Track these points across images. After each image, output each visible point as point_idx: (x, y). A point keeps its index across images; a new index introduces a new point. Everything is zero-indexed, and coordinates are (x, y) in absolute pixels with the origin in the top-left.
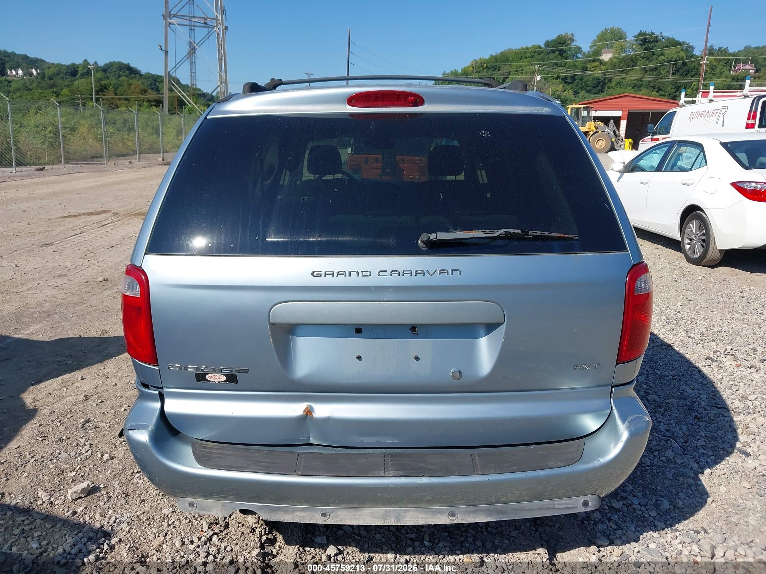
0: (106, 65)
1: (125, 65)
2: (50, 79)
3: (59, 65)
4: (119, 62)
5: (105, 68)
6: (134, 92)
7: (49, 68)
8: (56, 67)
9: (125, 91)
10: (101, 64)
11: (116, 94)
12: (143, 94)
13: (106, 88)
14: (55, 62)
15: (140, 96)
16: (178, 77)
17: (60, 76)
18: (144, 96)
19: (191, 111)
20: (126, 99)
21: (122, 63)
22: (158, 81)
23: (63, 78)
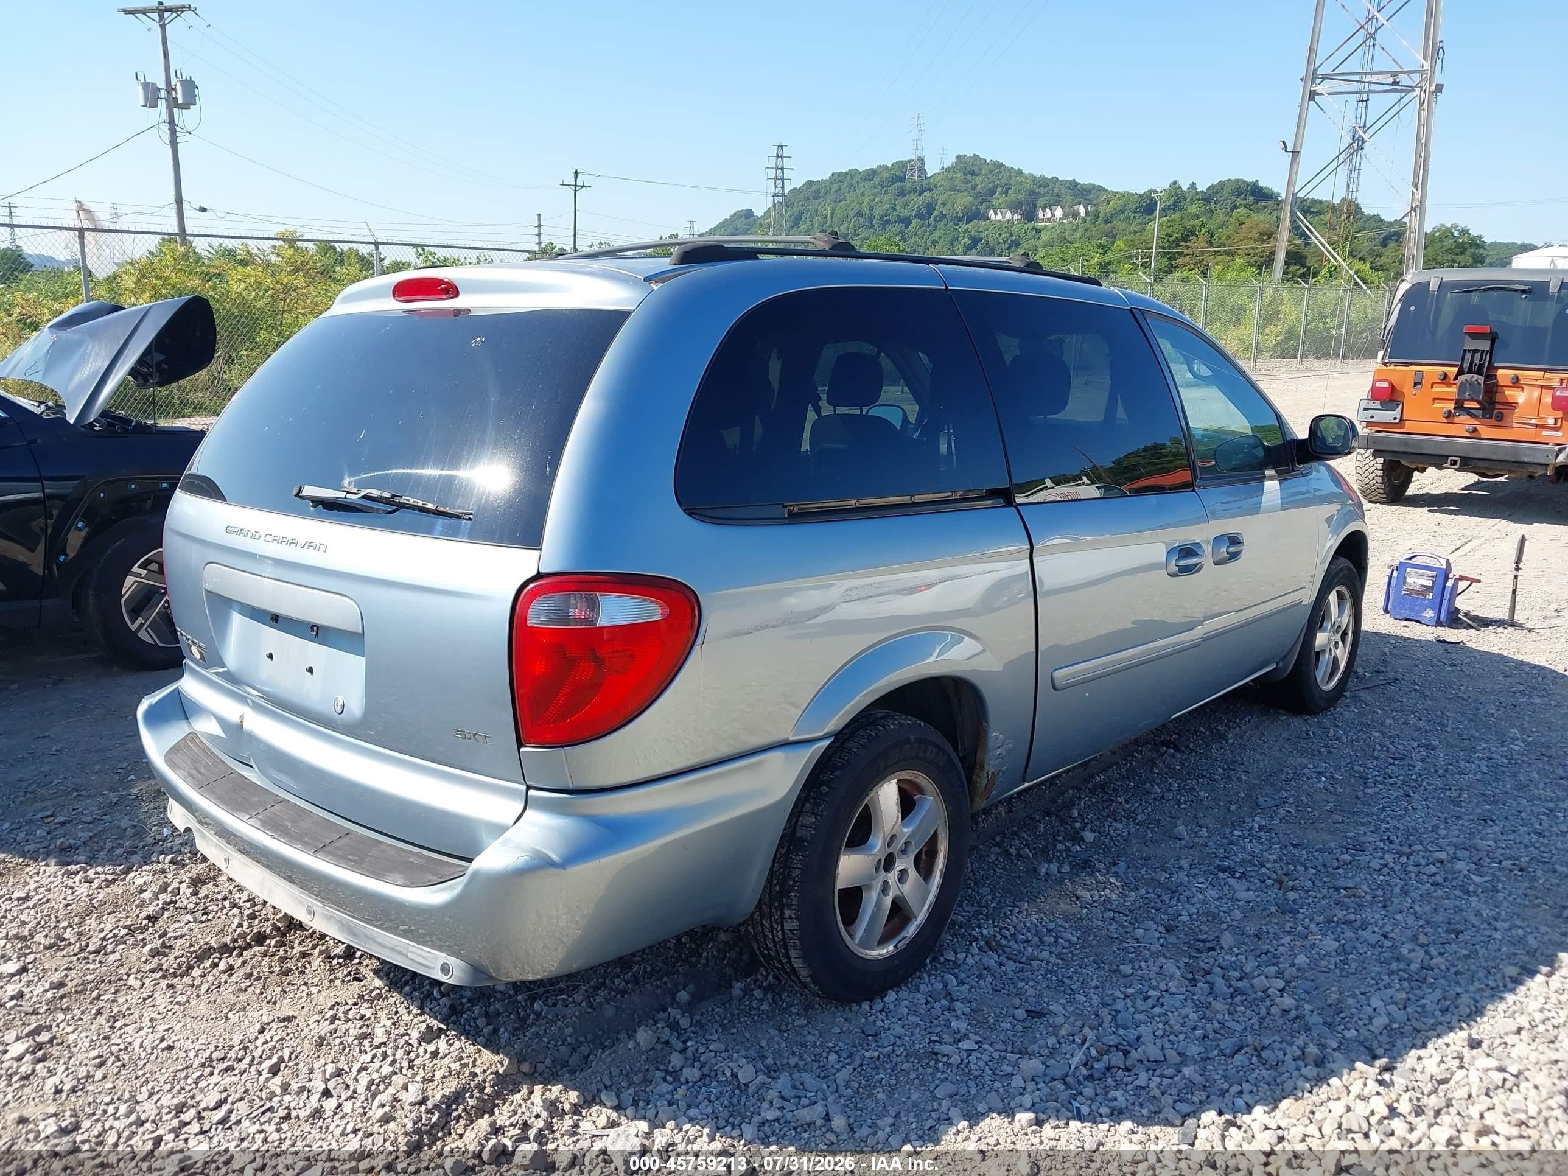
0: (1212, 187)
1: (1248, 184)
2: (1107, 221)
3: (1126, 194)
4: (1238, 180)
5: (1209, 192)
6: (1246, 238)
7: (1109, 202)
8: (1119, 199)
9: (1229, 237)
10: (1202, 187)
11: (1211, 245)
12: (1263, 241)
13: (1193, 233)
14: (1121, 189)
15: (1259, 245)
16: (1359, 201)
17: (1125, 215)
18: (1265, 245)
19: (1333, 273)
20: (1228, 253)
21: (1244, 182)
22: (1312, 213)
23: (1129, 218)
